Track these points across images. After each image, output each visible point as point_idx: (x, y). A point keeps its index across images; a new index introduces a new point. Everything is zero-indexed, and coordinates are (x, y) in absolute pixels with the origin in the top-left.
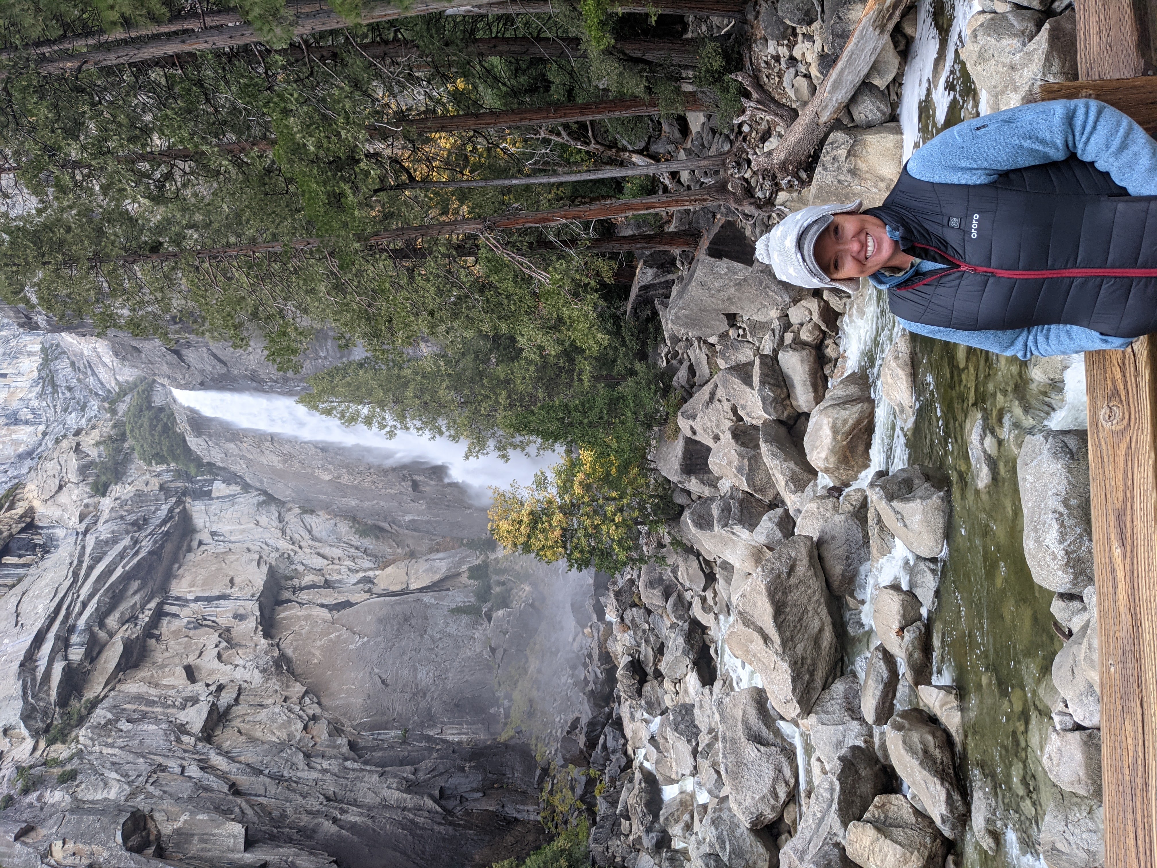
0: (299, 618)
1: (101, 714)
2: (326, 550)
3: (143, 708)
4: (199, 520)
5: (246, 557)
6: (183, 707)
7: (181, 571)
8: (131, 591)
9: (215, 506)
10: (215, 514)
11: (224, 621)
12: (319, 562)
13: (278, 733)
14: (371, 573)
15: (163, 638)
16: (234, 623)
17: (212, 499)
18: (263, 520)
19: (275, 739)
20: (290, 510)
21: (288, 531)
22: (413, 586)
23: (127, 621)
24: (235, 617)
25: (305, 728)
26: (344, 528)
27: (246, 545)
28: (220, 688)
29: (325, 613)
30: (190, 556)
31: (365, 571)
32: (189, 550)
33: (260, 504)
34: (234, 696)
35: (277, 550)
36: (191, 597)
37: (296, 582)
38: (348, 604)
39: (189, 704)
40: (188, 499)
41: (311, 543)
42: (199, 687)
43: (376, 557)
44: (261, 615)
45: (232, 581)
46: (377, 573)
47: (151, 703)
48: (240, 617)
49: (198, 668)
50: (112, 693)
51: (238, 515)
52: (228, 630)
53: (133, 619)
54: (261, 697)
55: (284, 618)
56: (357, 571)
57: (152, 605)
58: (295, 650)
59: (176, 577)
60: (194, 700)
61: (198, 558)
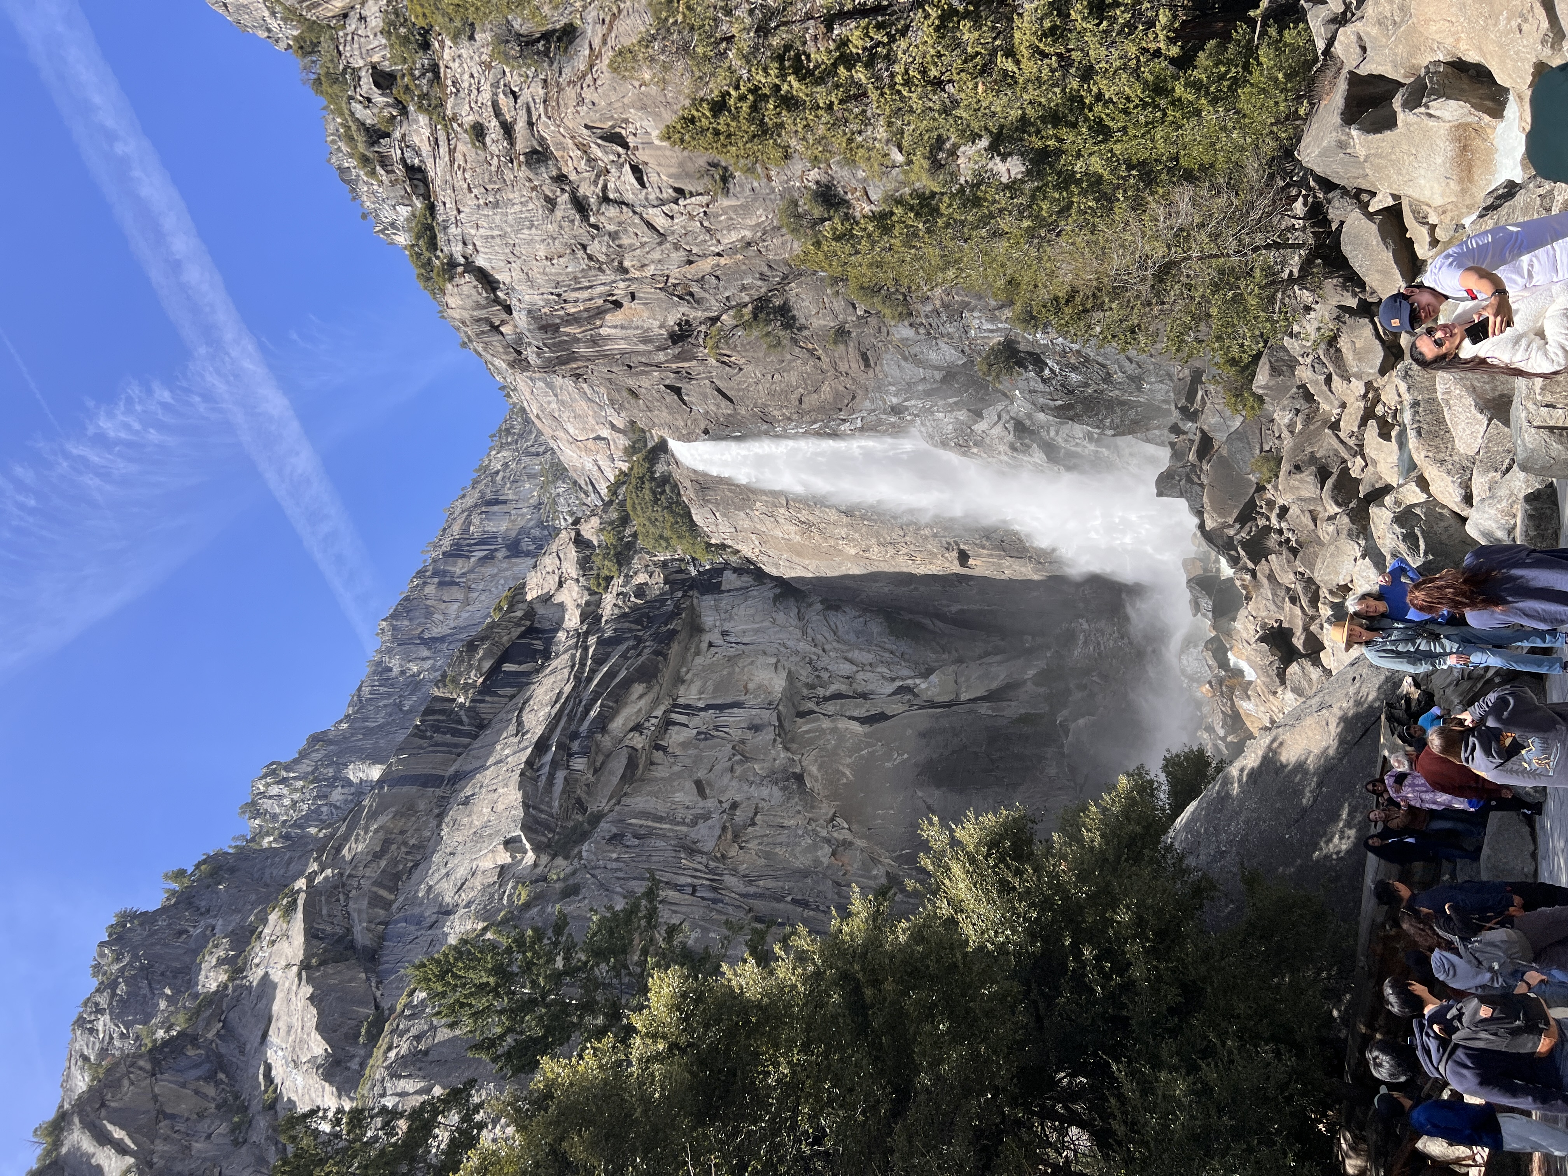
0: (823, 731)
1: (606, 827)
2: (856, 655)
3: (650, 823)
4: (708, 619)
5: (761, 659)
6: (694, 823)
7: (689, 677)
8: (635, 696)
9: (725, 600)
10: (726, 612)
11: (736, 734)
12: (847, 668)
13: (801, 859)
14: (910, 682)
15: (670, 750)
16: (749, 735)
17: (723, 592)
18: (781, 617)
19: (798, 864)
20: (810, 605)
21: (809, 631)
22: (964, 697)
23: (632, 730)
24: (749, 729)
25: (834, 854)
26: (876, 627)
27: (761, 647)
28: (734, 806)
29: (855, 726)
30: (699, 660)
31: (902, 679)
32: (698, 653)
33: (776, 598)
34: (751, 815)
35: (797, 653)
36: (701, 704)
37: (821, 692)
38: (882, 717)
39: (701, 821)
40: (696, 594)
41: (835, 644)
42: (710, 803)
43: (916, 663)
44: (781, 725)
45: (745, 687)
46: (918, 681)
47: (660, 819)
48: (755, 728)
49: (710, 784)
50: (617, 808)
51: (752, 611)
52: (743, 742)
53: (637, 728)
54: (783, 817)
55: (807, 732)
56: (893, 680)
57: (659, 712)
58: (820, 768)
59: (683, 682)
60: (706, 816)
61: (708, 661)
